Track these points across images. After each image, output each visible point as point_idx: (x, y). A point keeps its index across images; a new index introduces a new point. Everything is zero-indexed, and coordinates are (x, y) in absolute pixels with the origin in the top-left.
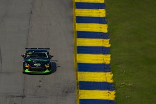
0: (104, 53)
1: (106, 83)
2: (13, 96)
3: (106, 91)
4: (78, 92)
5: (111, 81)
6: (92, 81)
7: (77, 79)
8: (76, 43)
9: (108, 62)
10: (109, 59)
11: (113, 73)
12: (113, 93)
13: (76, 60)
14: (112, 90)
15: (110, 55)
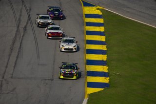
0: (103, 54)
1: (104, 72)
2: (46, 80)
3: (104, 78)
4: (86, 78)
5: (107, 71)
6: (95, 71)
7: (86, 69)
8: (85, 47)
9: (105, 60)
10: (106, 58)
11: (108, 66)
12: (108, 78)
13: (85, 58)
14: (107, 77)
15: (106, 55)
